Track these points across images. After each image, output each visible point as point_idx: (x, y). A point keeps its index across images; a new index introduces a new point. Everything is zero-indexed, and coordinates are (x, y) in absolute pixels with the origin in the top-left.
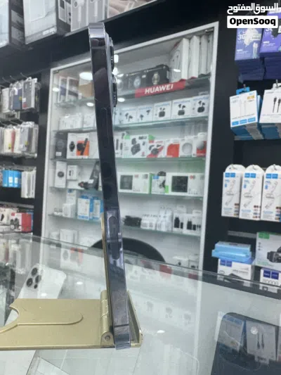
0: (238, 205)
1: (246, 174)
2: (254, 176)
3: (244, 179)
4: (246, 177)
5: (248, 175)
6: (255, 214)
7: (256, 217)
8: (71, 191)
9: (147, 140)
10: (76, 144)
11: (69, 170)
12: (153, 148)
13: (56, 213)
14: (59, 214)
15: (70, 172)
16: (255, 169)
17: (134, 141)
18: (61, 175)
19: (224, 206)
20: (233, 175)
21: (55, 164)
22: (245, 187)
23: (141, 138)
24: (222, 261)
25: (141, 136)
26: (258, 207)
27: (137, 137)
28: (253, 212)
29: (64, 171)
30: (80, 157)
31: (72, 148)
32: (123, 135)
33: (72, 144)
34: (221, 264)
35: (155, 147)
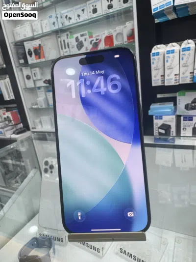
0: (163, 76)
1: (167, 51)
2: (173, 52)
3: (166, 55)
4: (167, 54)
5: (168, 52)
6: (175, 80)
7: (177, 82)
8: (39, 88)
9: (87, 37)
10: (32, 50)
11: (33, 72)
12: (93, 42)
13: (34, 107)
14: (36, 107)
15: (34, 74)
16: (174, 46)
17: (77, 39)
18: (28, 77)
19: (153, 78)
20: (158, 54)
21: (21, 70)
22: (167, 61)
23: (82, 36)
24: (156, 117)
25: (82, 33)
26: (177, 75)
27: (78, 35)
28: (174, 79)
29: (30, 74)
30: (39, 61)
31: (30, 55)
32: (67, 35)
33: (30, 51)
34: (156, 119)
35: (95, 41)
